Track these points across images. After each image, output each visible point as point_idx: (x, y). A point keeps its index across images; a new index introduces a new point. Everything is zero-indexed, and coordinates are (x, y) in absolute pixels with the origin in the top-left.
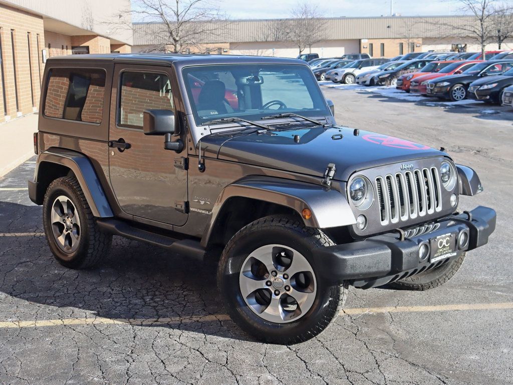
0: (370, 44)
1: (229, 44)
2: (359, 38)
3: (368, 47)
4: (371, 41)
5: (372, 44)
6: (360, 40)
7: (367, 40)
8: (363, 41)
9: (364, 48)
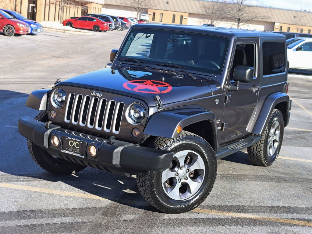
0: (280, 26)
1: (188, 14)
2: (274, 22)
3: (279, 28)
4: (281, 25)
5: (282, 27)
6: (274, 23)
7: (279, 24)
8: (276, 24)
9: (276, 28)
